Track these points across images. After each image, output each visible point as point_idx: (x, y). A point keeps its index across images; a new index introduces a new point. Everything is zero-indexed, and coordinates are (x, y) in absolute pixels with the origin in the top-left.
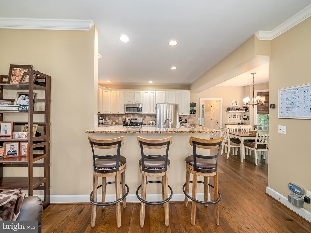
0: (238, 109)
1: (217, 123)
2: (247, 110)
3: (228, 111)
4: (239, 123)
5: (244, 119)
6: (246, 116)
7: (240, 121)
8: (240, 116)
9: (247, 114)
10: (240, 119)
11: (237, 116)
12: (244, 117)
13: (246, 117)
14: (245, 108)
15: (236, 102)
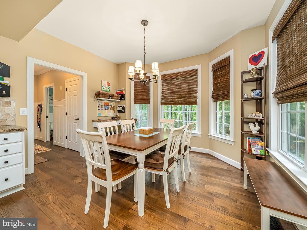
0: (111, 96)
1: (78, 119)
2: (123, 99)
3: (97, 97)
4: (112, 118)
5: (119, 111)
6: (121, 107)
7: (113, 114)
8: (114, 107)
9: (122, 104)
10: (114, 112)
11: (109, 107)
12: (119, 109)
13: (121, 109)
14: (120, 96)
15: (108, 85)
